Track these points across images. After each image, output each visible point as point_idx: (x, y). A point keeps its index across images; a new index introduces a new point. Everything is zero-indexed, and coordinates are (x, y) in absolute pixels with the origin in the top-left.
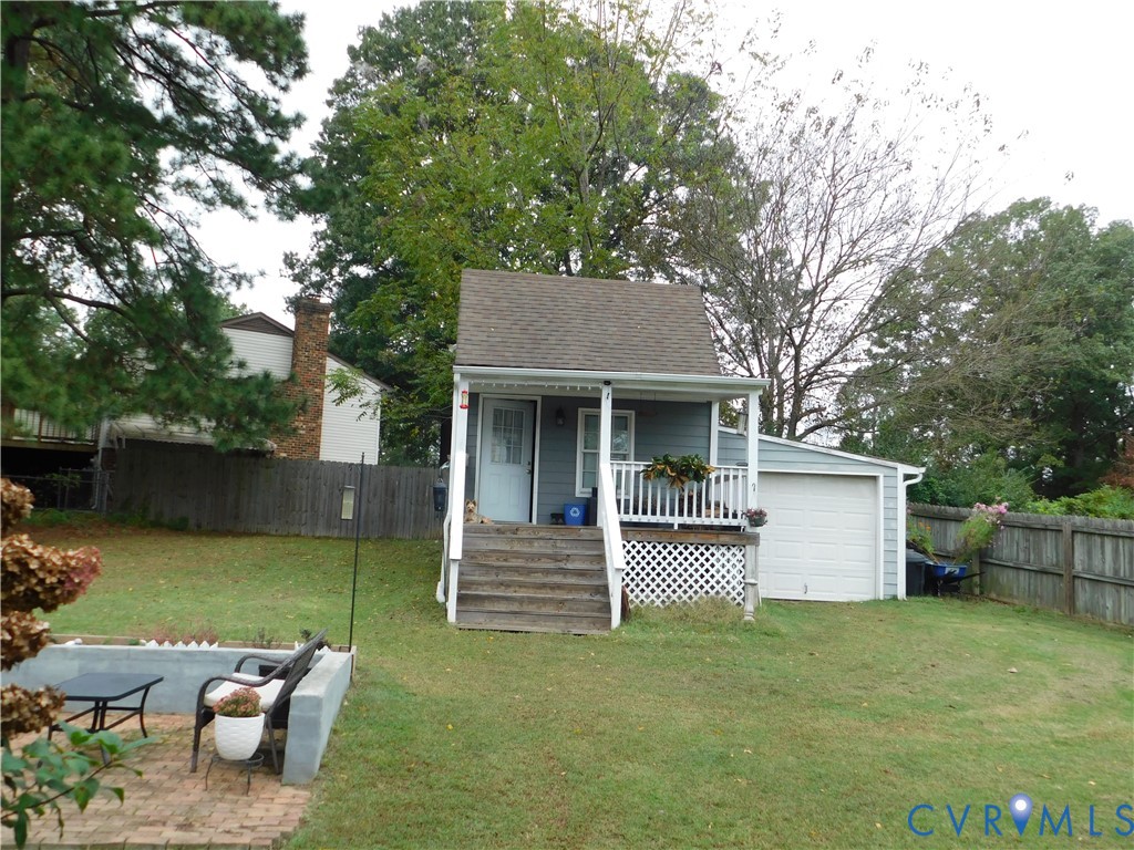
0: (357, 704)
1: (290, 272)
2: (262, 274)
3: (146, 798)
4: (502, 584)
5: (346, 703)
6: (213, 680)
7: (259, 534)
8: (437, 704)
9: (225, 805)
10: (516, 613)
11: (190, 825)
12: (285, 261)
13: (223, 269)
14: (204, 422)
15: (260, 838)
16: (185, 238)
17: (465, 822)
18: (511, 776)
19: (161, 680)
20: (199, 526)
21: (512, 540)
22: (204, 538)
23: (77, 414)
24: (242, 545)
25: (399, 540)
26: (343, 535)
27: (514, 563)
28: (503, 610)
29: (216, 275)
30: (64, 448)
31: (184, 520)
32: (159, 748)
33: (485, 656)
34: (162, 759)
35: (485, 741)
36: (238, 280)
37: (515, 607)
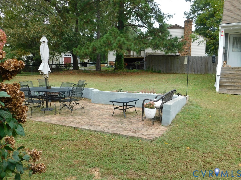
0: (186, 109)
1: (185, 16)
2: (175, 14)
3: (129, 125)
4: (233, 82)
5: (183, 108)
6: (146, 99)
7: (176, 73)
8: (208, 110)
9: (146, 129)
10: (237, 90)
11: (136, 132)
12: (184, 14)
13: (166, 14)
14: (162, 49)
15: (150, 137)
16: (158, 9)
17: (208, 141)
18: (225, 131)
19: (139, 100)
20: (163, 72)
21: (237, 71)
22: (164, 75)
23: (136, 49)
24: (171, 76)
25: (209, 74)
26: (195, 73)
27: (237, 77)
28: (233, 89)
29: (165, 16)
30: (138, 58)
31: (160, 71)
32: (138, 115)
33: (225, 100)
34: (137, 117)
35: (220, 121)
36: (170, 16)
37: (237, 88)
